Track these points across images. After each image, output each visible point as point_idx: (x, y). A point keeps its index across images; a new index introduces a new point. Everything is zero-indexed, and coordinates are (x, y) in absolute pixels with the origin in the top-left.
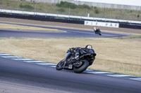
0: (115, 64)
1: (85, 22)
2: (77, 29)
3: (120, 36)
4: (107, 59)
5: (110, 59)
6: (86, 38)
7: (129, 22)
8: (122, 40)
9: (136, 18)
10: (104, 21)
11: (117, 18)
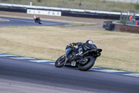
0: (57, 52)
1: (28, 10)
2: (19, 17)
3: (62, 25)
4: (50, 47)
5: (52, 47)
6: (29, 27)
7: (71, 10)
8: (64, 29)
9: (78, 7)
10: (46, 10)
11: (59, 7)
